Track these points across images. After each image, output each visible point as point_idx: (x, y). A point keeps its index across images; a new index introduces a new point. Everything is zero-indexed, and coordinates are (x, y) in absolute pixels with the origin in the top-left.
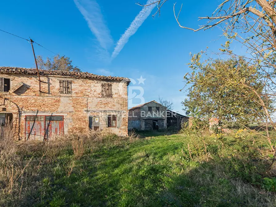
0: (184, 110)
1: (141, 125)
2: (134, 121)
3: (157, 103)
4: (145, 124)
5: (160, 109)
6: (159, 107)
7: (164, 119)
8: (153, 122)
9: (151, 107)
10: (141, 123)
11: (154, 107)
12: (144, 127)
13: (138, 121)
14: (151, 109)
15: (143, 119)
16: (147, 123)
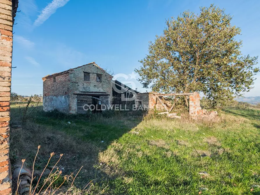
0: (140, 81)
1: (69, 105)
3: (98, 68)
4: (78, 103)
5: (103, 77)
6: (101, 75)
7: (109, 95)
8: (92, 98)
10: (69, 101)
11: (94, 73)
12: (76, 109)
13: (63, 96)
14: (89, 76)
15: (74, 94)
16: (81, 101)
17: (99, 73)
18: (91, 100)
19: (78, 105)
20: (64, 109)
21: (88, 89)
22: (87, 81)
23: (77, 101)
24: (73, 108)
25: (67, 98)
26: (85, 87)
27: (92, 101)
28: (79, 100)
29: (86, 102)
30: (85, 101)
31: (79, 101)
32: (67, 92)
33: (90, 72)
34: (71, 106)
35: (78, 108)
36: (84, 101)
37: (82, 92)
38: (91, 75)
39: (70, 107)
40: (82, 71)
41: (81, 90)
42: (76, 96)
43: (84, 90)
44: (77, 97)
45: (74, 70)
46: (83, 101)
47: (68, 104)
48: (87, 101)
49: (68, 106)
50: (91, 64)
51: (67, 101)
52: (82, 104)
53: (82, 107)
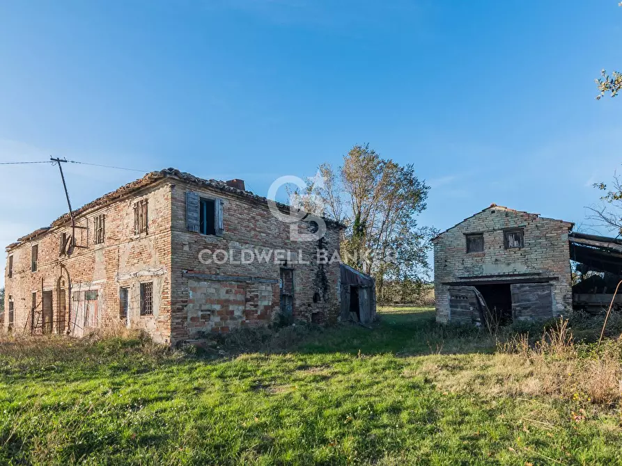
3: (508, 214)
5: (527, 234)
6: (521, 228)
11: (494, 230)
12: (449, 314)
14: (482, 239)
15: (444, 284)
16: (457, 297)
17: (511, 225)
18: (473, 294)
19: (451, 306)
21: (477, 271)
22: (476, 251)
23: (449, 297)
24: (443, 311)
26: (468, 266)
28: (453, 296)
29: (465, 299)
31: (453, 298)
33: (483, 230)
35: (453, 313)
36: (462, 298)
37: (461, 278)
38: (486, 235)
40: (460, 234)
41: (459, 274)
42: (448, 287)
43: (466, 275)
44: (449, 290)
46: (460, 297)
48: (467, 298)
52: (458, 304)
53: (459, 309)
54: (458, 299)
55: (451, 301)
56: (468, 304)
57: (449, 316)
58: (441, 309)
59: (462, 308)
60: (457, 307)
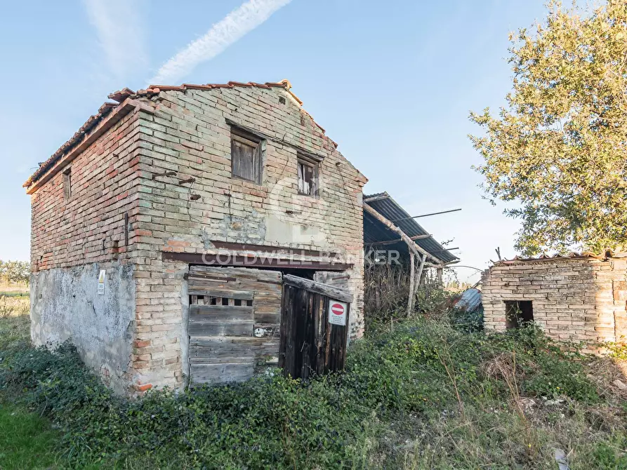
2: (67, 277)
5: (324, 174)
6: (317, 160)
8: (284, 284)
9: (258, 139)
10: (133, 304)
11: (283, 143)
12: (184, 354)
13: (103, 272)
14: (261, 152)
15: (169, 256)
16: (214, 302)
17: (307, 146)
18: (277, 293)
19: (193, 329)
20: (107, 349)
21: (254, 230)
22: (249, 181)
23: (186, 301)
24: (162, 349)
25: (122, 284)
26: (236, 213)
27: (283, 300)
28: (201, 297)
29: (244, 306)
30: (238, 302)
31: (201, 303)
32: (121, 243)
33: (266, 132)
34: (144, 337)
35: (198, 351)
36: (231, 304)
37: (218, 244)
38: (268, 148)
39: (136, 346)
40: (218, 117)
41: (215, 231)
42: (184, 267)
43: (231, 236)
44: (186, 277)
45: (169, 96)
46: (225, 302)
47: (125, 319)
48: (249, 303)
49: (127, 337)
50: (269, 86)
51: (122, 302)
52: (220, 321)
53: (221, 338)
54: (219, 305)
55: (193, 313)
56: (251, 321)
57: (183, 360)
58: (157, 342)
59: (230, 332)
60: (213, 330)
